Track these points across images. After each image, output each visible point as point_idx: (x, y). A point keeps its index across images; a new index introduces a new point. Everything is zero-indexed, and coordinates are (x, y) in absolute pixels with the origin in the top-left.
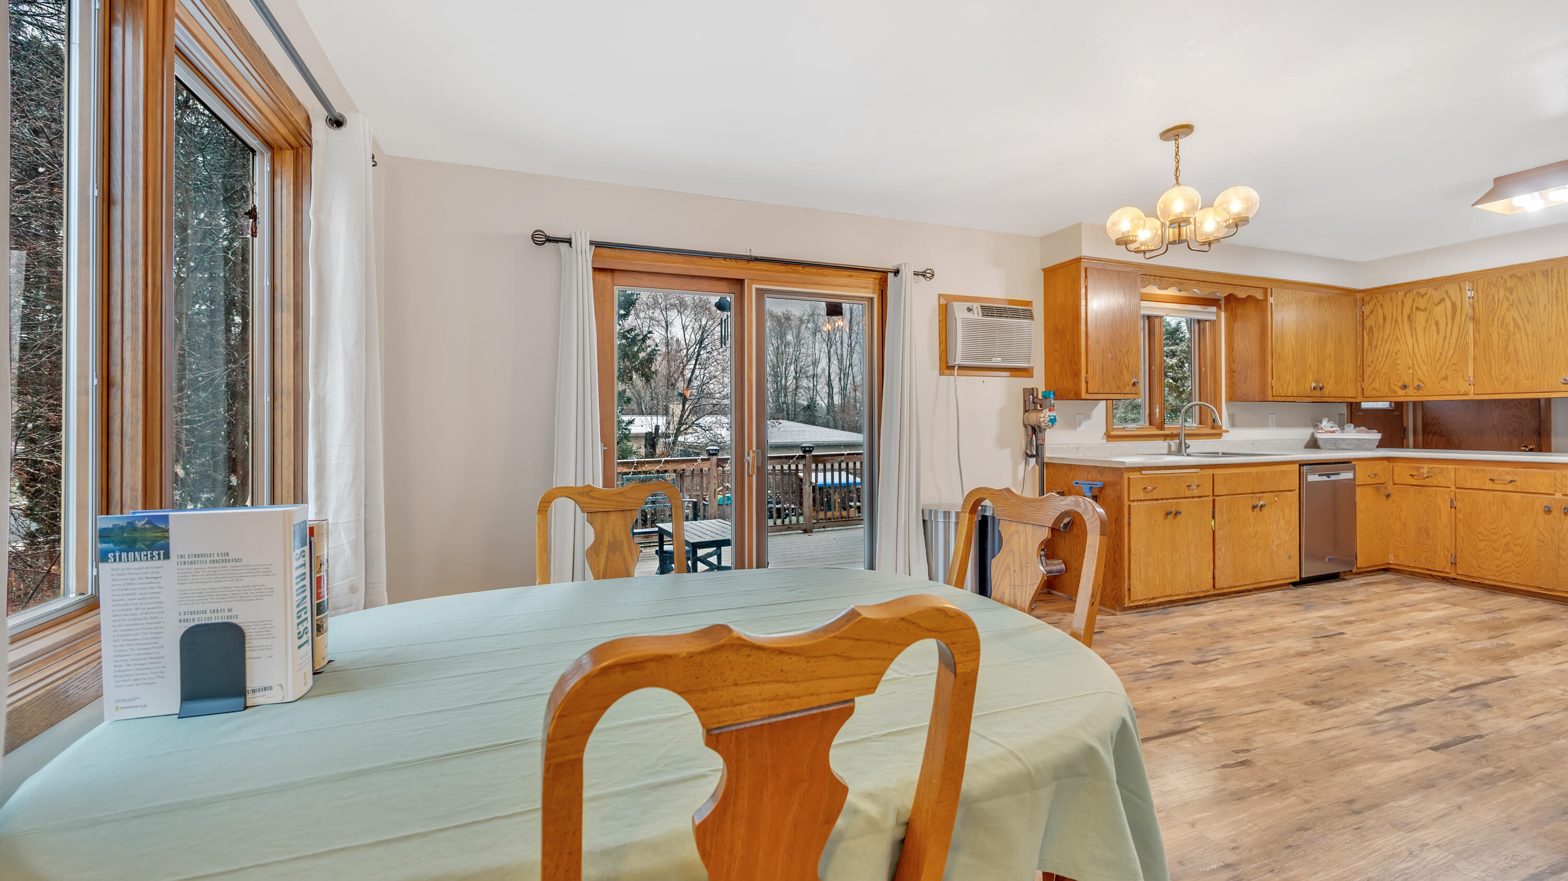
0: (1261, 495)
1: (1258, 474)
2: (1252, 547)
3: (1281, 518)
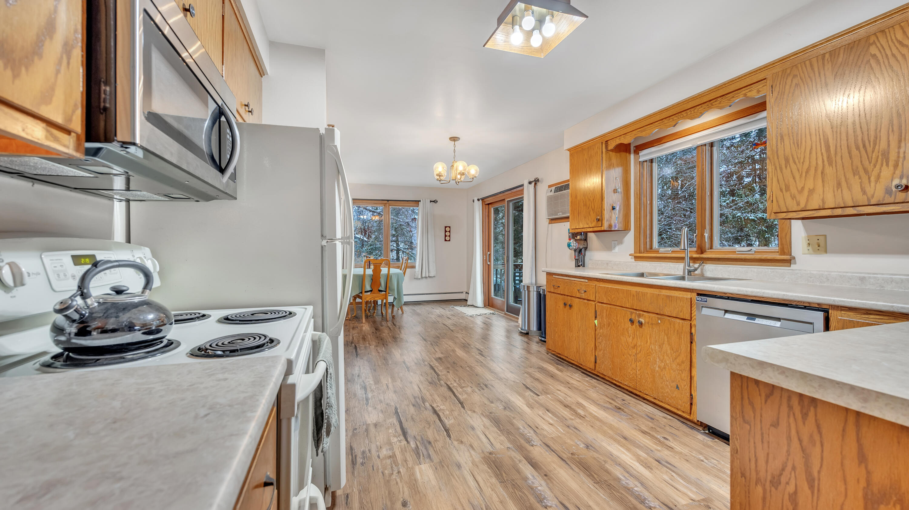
0: (641, 313)
1: (638, 293)
2: (630, 356)
3: (666, 342)
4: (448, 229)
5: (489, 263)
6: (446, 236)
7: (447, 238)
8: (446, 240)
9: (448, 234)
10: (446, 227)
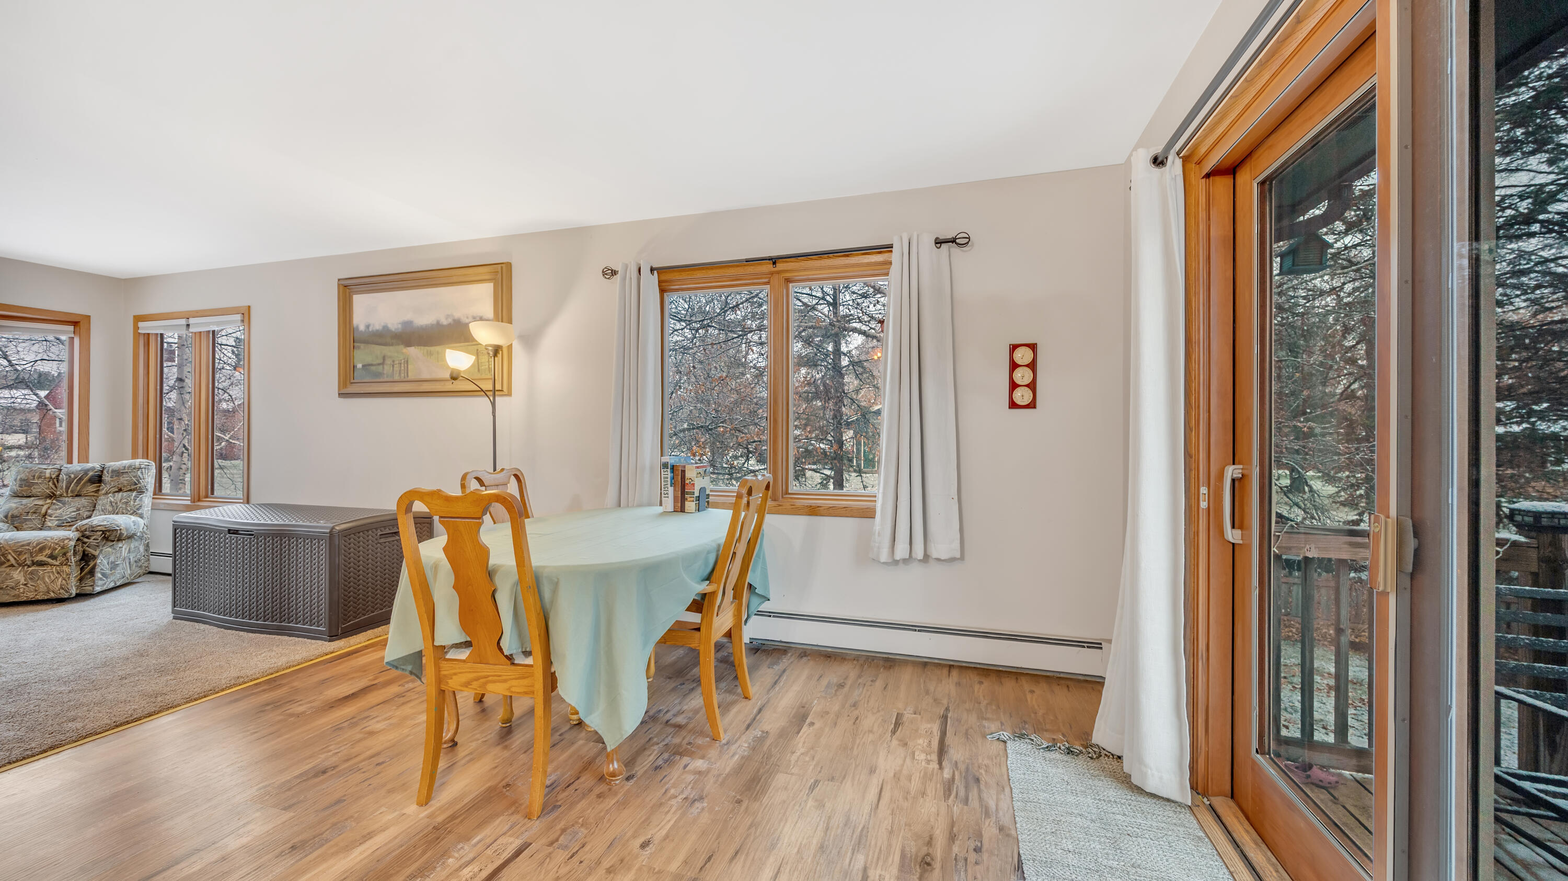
4: (1023, 356)
5: (1233, 535)
6: (1014, 386)
7: (1021, 396)
8: (1013, 405)
9: (1022, 376)
10: (1014, 348)
